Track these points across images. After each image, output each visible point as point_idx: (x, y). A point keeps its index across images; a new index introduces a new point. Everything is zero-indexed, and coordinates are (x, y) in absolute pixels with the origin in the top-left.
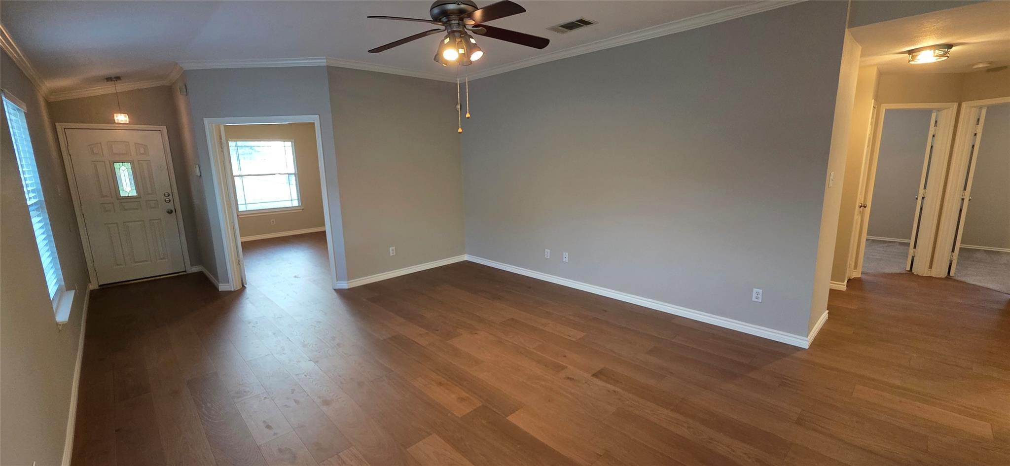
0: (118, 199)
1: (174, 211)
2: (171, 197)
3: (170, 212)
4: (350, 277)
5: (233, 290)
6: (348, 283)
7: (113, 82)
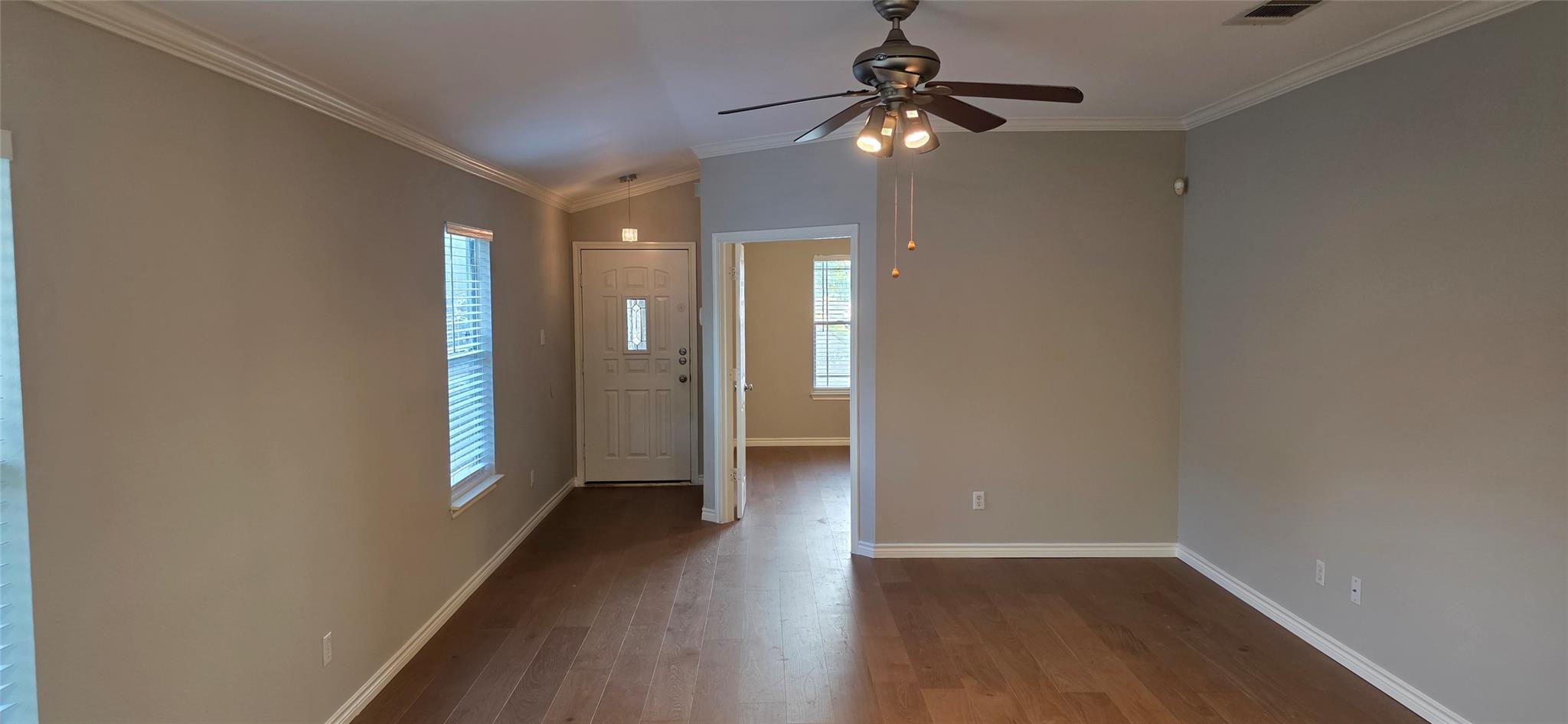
0: (624, 354)
1: (688, 379)
2: (687, 356)
3: (683, 380)
4: (881, 537)
5: (718, 522)
6: (875, 547)
7: (627, 183)
